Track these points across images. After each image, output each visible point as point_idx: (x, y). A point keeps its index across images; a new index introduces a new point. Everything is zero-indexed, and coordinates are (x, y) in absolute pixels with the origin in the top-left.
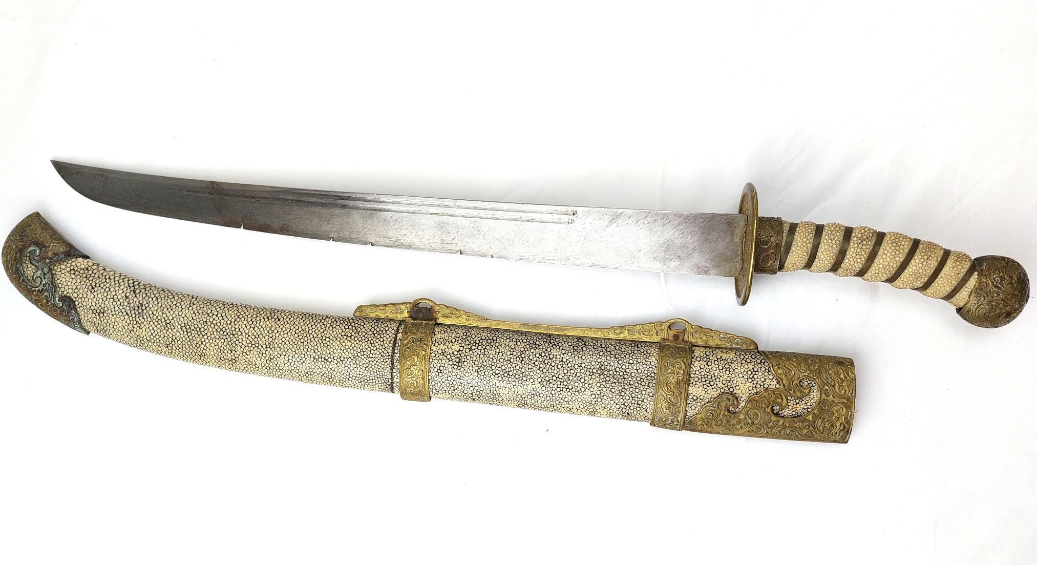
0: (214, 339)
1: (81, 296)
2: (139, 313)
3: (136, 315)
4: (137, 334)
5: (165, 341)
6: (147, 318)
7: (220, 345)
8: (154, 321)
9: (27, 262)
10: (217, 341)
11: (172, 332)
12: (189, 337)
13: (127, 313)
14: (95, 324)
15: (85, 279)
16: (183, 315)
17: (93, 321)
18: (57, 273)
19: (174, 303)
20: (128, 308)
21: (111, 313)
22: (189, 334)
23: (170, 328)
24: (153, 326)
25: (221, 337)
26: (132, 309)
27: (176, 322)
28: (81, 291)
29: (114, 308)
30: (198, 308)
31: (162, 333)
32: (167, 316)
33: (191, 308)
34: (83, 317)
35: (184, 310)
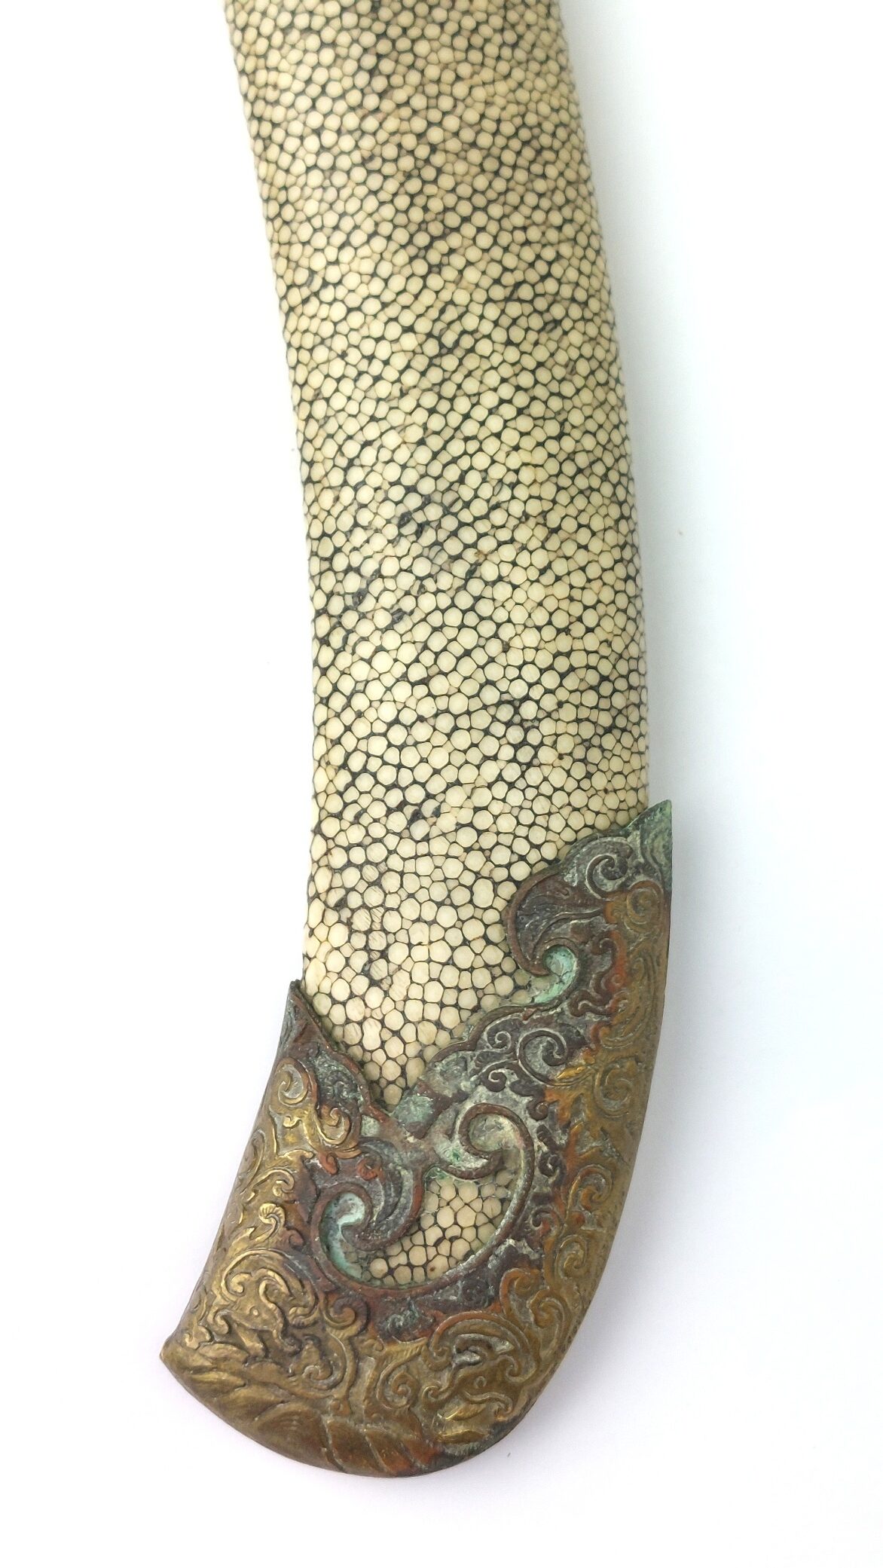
0: (432, 89)
1: (475, 861)
2: (447, 511)
3: (462, 525)
4: (549, 491)
5: (532, 336)
6: (454, 460)
7: (446, 55)
8: (454, 419)
9: (418, 1256)
10: (432, 72)
11: (476, 309)
12: (466, 220)
13: (471, 574)
14: (588, 744)
15: (391, 882)
16: (376, 286)
17: (579, 753)
18: (412, 1050)
19: (337, 368)
20: (445, 581)
21: (502, 659)
22: (452, 220)
23: (457, 328)
24: (480, 413)
25: (408, 58)
26: (442, 559)
27: (419, 308)
28: (453, 868)
29: (467, 653)
30: (320, 240)
31: (496, 359)
32: (408, 366)
33: (333, 274)
34: (576, 821)
35: (353, 301)
